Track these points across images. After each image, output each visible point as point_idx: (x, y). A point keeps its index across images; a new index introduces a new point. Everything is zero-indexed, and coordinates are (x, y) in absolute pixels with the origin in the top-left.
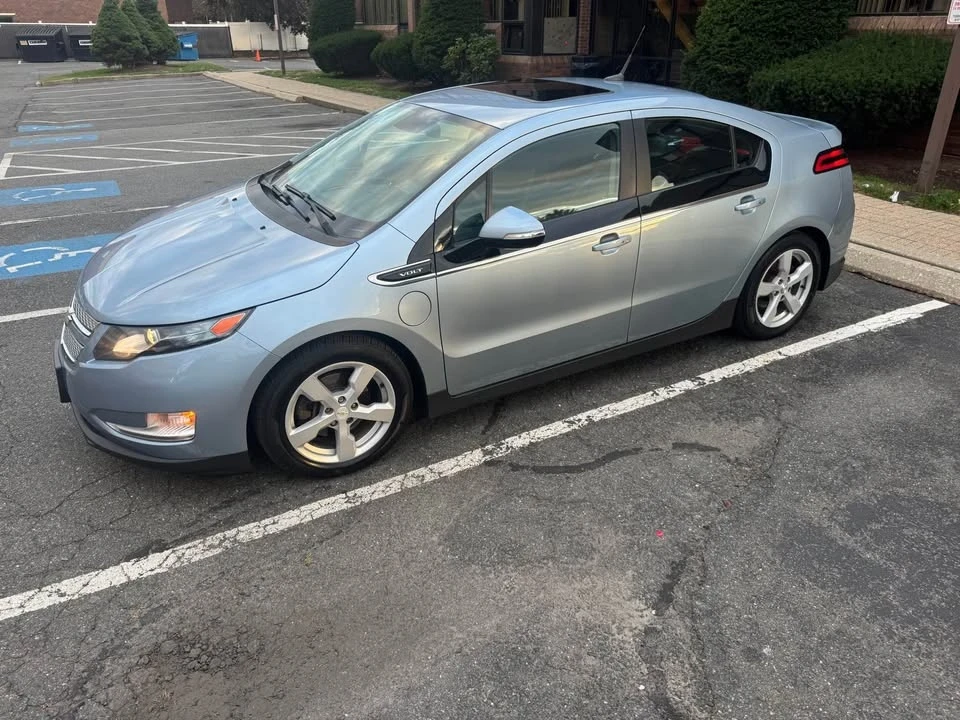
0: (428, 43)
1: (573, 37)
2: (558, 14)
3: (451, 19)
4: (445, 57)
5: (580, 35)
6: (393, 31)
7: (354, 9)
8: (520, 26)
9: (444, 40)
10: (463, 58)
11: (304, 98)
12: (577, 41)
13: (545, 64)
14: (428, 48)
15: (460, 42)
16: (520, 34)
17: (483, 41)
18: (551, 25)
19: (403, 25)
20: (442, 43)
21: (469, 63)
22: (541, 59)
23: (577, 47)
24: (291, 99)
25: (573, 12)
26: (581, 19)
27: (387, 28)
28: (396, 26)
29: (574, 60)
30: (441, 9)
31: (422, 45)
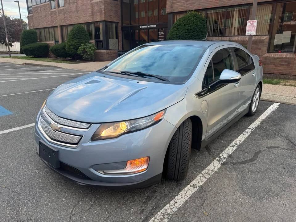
0: (72, 45)
1: (117, 45)
2: (113, 38)
3: (79, 39)
4: (78, 50)
5: (119, 45)
6: (53, 43)
7: (37, 37)
8: (101, 41)
9: (78, 45)
10: (84, 50)
11: (26, 63)
12: (119, 46)
13: (111, 53)
14: (72, 47)
15: (83, 45)
16: (101, 44)
17: (90, 45)
18: (111, 41)
19: (56, 41)
20: (77, 46)
21: (86, 52)
22: (109, 51)
23: (119, 48)
24: (20, 64)
25: (117, 38)
26: (119, 40)
27: (50, 42)
28: (54, 42)
29: (118, 51)
30: (75, 35)
31: (70, 46)
